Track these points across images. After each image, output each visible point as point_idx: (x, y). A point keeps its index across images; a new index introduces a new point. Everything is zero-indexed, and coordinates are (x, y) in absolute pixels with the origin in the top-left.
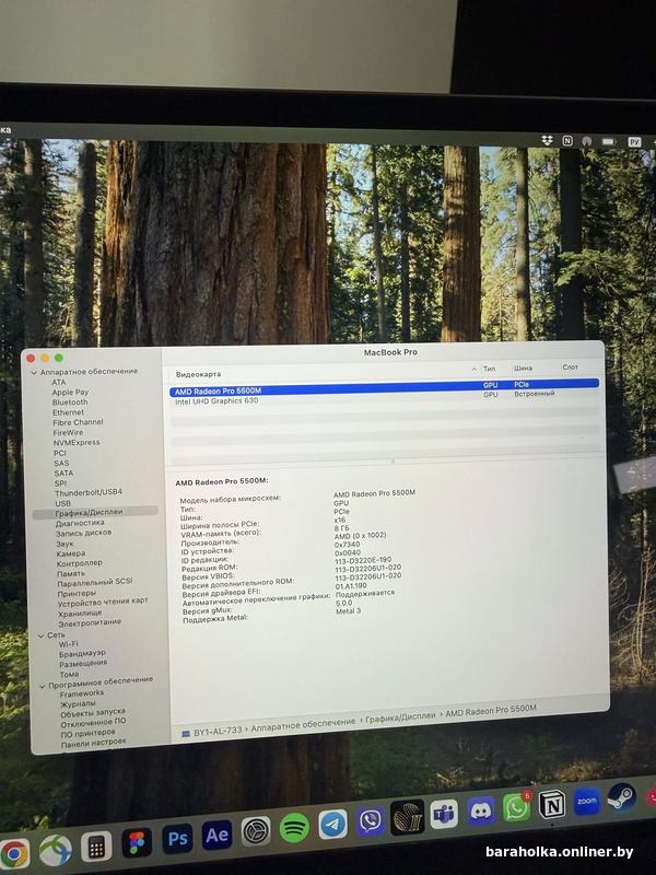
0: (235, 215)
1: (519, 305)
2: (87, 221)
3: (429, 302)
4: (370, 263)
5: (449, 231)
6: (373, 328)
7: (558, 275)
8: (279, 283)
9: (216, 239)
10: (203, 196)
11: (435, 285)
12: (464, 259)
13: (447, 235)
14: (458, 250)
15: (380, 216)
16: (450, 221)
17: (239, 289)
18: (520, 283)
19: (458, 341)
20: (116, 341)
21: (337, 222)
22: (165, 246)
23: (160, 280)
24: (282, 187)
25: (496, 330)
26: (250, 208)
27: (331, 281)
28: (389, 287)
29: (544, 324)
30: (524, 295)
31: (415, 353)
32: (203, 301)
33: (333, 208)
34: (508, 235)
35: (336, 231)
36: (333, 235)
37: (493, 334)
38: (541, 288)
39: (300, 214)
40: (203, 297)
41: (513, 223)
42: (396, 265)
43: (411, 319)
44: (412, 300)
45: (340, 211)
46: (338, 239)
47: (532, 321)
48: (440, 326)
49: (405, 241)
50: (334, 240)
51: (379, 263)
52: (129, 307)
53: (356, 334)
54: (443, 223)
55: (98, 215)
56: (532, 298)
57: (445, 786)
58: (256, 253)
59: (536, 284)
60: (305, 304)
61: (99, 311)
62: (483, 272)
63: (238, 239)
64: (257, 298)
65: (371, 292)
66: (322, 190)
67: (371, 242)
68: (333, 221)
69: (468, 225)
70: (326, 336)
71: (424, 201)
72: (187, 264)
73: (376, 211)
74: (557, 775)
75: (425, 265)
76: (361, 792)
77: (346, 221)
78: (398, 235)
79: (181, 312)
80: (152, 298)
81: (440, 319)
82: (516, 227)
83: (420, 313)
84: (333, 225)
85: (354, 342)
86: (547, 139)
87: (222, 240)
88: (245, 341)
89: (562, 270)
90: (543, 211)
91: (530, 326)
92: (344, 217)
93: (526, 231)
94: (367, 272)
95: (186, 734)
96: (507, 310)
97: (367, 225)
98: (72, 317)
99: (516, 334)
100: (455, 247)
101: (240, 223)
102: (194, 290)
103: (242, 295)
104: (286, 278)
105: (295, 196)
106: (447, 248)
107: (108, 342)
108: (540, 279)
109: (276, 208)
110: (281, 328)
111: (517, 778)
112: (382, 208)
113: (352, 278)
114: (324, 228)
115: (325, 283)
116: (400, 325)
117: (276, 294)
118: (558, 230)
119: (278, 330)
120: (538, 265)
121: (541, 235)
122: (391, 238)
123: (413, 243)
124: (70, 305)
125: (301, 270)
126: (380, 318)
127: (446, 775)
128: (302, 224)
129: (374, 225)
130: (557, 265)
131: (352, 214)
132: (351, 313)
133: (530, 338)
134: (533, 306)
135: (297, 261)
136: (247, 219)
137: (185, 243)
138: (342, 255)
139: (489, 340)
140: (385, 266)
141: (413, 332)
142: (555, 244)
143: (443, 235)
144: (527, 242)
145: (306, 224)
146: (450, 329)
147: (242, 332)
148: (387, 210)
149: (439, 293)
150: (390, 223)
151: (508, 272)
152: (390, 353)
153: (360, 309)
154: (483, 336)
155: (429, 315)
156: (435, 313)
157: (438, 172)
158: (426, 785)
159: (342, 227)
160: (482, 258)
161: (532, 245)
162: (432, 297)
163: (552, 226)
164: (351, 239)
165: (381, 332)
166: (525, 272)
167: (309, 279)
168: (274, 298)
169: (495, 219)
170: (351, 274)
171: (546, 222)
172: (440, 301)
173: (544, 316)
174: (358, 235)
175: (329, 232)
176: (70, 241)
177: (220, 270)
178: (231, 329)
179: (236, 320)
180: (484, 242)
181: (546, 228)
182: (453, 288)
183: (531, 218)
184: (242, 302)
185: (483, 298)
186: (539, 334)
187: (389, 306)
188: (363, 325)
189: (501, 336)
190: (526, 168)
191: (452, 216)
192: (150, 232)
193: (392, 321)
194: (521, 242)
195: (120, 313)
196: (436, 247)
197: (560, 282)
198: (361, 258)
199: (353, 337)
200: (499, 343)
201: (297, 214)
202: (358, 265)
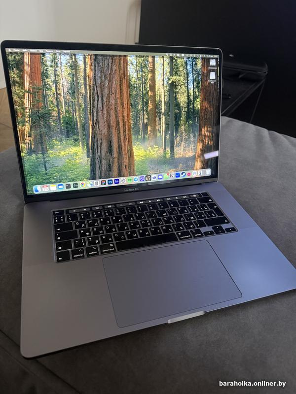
0: (111, 69)
1: (162, 87)
2: (85, 70)
4: (136, 78)
7: (169, 81)
8: (120, 82)
10: (106, 65)
12: (153, 78)
13: (149, 73)
14: (152, 76)
15: (138, 69)
17: (113, 83)
18: (162, 82)
22: (99, 75)
23: (99, 81)
24: (120, 64)
26: (114, 68)
27: (129, 82)
28: (139, 83)
30: (163, 85)
33: (129, 68)
34: (160, 73)
39: (123, 69)
40: (107, 85)
42: (141, 79)
46: (130, 74)
51: (138, 78)
52: (93, 87)
54: (149, 71)
55: (87, 69)
56: (165, 85)
58: (116, 76)
59: (165, 83)
60: (125, 86)
61: (88, 88)
62: (156, 80)
63: (112, 74)
64: (116, 85)
65: (136, 84)
66: (127, 64)
67: (136, 74)
69: (153, 71)
71: (145, 66)
72: (103, 79)
75: (146, 79)
77: (132, 71)
78: (141, 73)
79: (103, 88)
80: (97, 85)
81: (149, 89)
82: (162, 72)
84: (129, 71)
87: (109, 74)
90: (167, 69)
93: (164, 72)
96: (160, 88)
97: (135, 71)
98: (83, 89)
99: (162, 92)
101: (112, 71)
102: (105, 84)
105: (122, 65)
106: (150, 76)
109: (119, 68)
113: (133, 81)
114: (127, 72)
117: (119, 84)
118: (170, 72)
119: (120, 91)
120: (166, 79)
121: (166, 73)
123: (144, 75)
124: (83, 86)
125: (124, 79)
129: (137, 71)
130: (169, 79)
131: (133, 69)
134: (165, 87)
136: (114, 70)
137: (103, 74)
138: (131, 77)
142: (169, 75)
145: (124, 71)
147: (114, 92)
149: (148, 84)
150: (139, 71)
151: (160, 81)
153: (134, 87)
154: (156, 93)
157: (148, 61)
160: (156, 78)
161: (165, 75)
164: (132, 74)
165: (138, 92)
166: (163, 80)
167: (125, 81)
169: (158, 70)
171: (167, 71)
172: (148, 86)
174: (134, 73)
176: (82, 74)
177: (109, 80)
180: (156, 75)
182: (151, 83)
183: (165, 70)
184: (114, 86)
185: (156, 86)
190: (163, 60)
191: (150, 69)
192: (96, 72)
194: (163, 75)
196: (148, 76)
202: (134, 79)
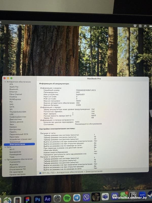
0: (56, 44)
1: (127, 67)
2: (19, 45)
3: (104, 66)
4: (89, 56)
5: (110, 48)
6: (90, 72)
7: (137, 60)
8: (66, 61)
9: (51, 49)
10: (48, 39)
11: (106, 62)
12: (113, 55)
13: (109, 49)
14: (112, 53)
15: (92, 44)
16: (110, 46)
17: (56, 62)
18: (127, 62)
19: (111, 76)
20: (26, 74)
21: (81, 46)
22: (38, 51)
23: (37, 59)
24: (68, 37)
25: (121, 73)
26: (59, 42)
27: (79, 60)
28: (94, 62)
29: (133, 72)
30: (128, 65)
31: (100, 79)
32: (47, 65)
33: (80, 42)
34: (124, 50)
35: (81, 48)
36: (80, 49)
37: (120, 75)
38: (133, 63)
39: (72, 44)
40: (47, 64)
41: (126, 47)
42: (96, 57)
43: (99, 70)
44: (100, 66)
45: (82, 43)
46: (81, 50)
47: (130, 71)
48: (107, 72)
49: (98, 51)
50: (80, 50)
51: (91, 56)
52: (29, 66)
53: (85, 74)
54: (108, 46)
55: (22, 43)
56: (130, 66)
57: (106, 189)
58: (61, 53)
59: (132, 62)
60: (73, 66)
61: (21, 67)
62: (118, 59)
63: (56, 49)
64: (61, 64)
65: (90, 64)
66: (78, 38)
67: (90, 51)
68: (80, 45)
69: (114, 47)
70: (78, 74)
71: (103, 41)
72: (44, 55)
73: (91, 43)
74: (135, 188)
75: (103, 57)
76: (84, 190)
77: (83, 45)
78: (96, 49)
79: (42, 67)
80: (35, 64)
81: (107, 71)
82: (127, 48)
83: (102, 69)
84: (80, 46)
85: (85, 76)
86: (135, 26)
87: (52, 50)
88: (58, 75)
89: (138, 59)
90: (134, 44)
91: (130, 73)
92: (83, 44)
93: (129, 49)
94: (88, 58)
95: (40, 173)
96: (124, 69)
97: (89, 47)
98: (15, 68)
99: (126, 75)
100: (111, 52)
101: (57, 46)
102: (45, 62)
103: (57, 63)
104: (68, 60)
105: (71, 39)
106: (109, 52)
107: (24, 75)
108: (133, 61)
109: (66, 42)
110: (66, 72)
111: (124, 188)
112: (93, 42)
113: (85, 60)
114: (78, 47)
115: (78, 61)
116: (97, 72)
117: (65, 63)
118: (138, 48)
119: (66, 73)
120: (132, 57)
121: (133, 50)
122: (95, 50)
123: (100, 51)
124: (15, 65)
125: (72, 57)
126: (91, 70)
127: (106, 187)
128: (72, 46)
129: (91, 46)
130: (137, 57)
131: (85, 44)
132: (84, 68)
133: (130, 76)
134: (131, 68)
135: (71, 55)
136: (59, 45)
137: (43, 50)
138: (82, 54)
139: (119, 76)
140: (93, 57)
141: (100, 74)
142: (137, 52)
143: (108, 49)
144: (129, 51)
145: (73, 46)
146: (109, 73)
147: (57, 73)
148: (94, 43)
149: (107, 64)
150: (94, 46)
151: (124, 59)
152: (94, 79)
153: (86, 67)
154: (118, 75)
155: (104, 69)
156: (105, 69)
157: (107, 33)
158: (101, 189)
159: (82, 47)
160: (118, 55)
161: (130, 52)
162: (105, 65)
163: (136, 47)
164: (85, 50)
165: (92, 74)
166: (129, 59)
167: (74, 60)
168: (65, 64)
169: (121, 46)
170: (84, 59)
171: (134, 46)
172: (107, 66)
173: (133, 70)
174: (86, 49)
175: (79, 48)
176: (15, 49)
177: (52, 57)
178: (54, 72)
179: (55, 70)
180: (119, 51)
181: (134, 48)
182: (110, 63)
183: (130, 45)
184: (57, 65)
185: (118, 65)
186: (132, 75)
187: (94, 67)
188: (87, 72)
189: (122, 75)
190: (129, 33)
191: (110, 45)
192: (35, 47)
193: (95, 71)
194: (128, 51)
195: (27, 67)
196: (106, 52)
197: (138, 62)
198: (87, 55)
199: (84, 74)
200: (122, 77)
201: (71, 43)
202: (86, 56)
